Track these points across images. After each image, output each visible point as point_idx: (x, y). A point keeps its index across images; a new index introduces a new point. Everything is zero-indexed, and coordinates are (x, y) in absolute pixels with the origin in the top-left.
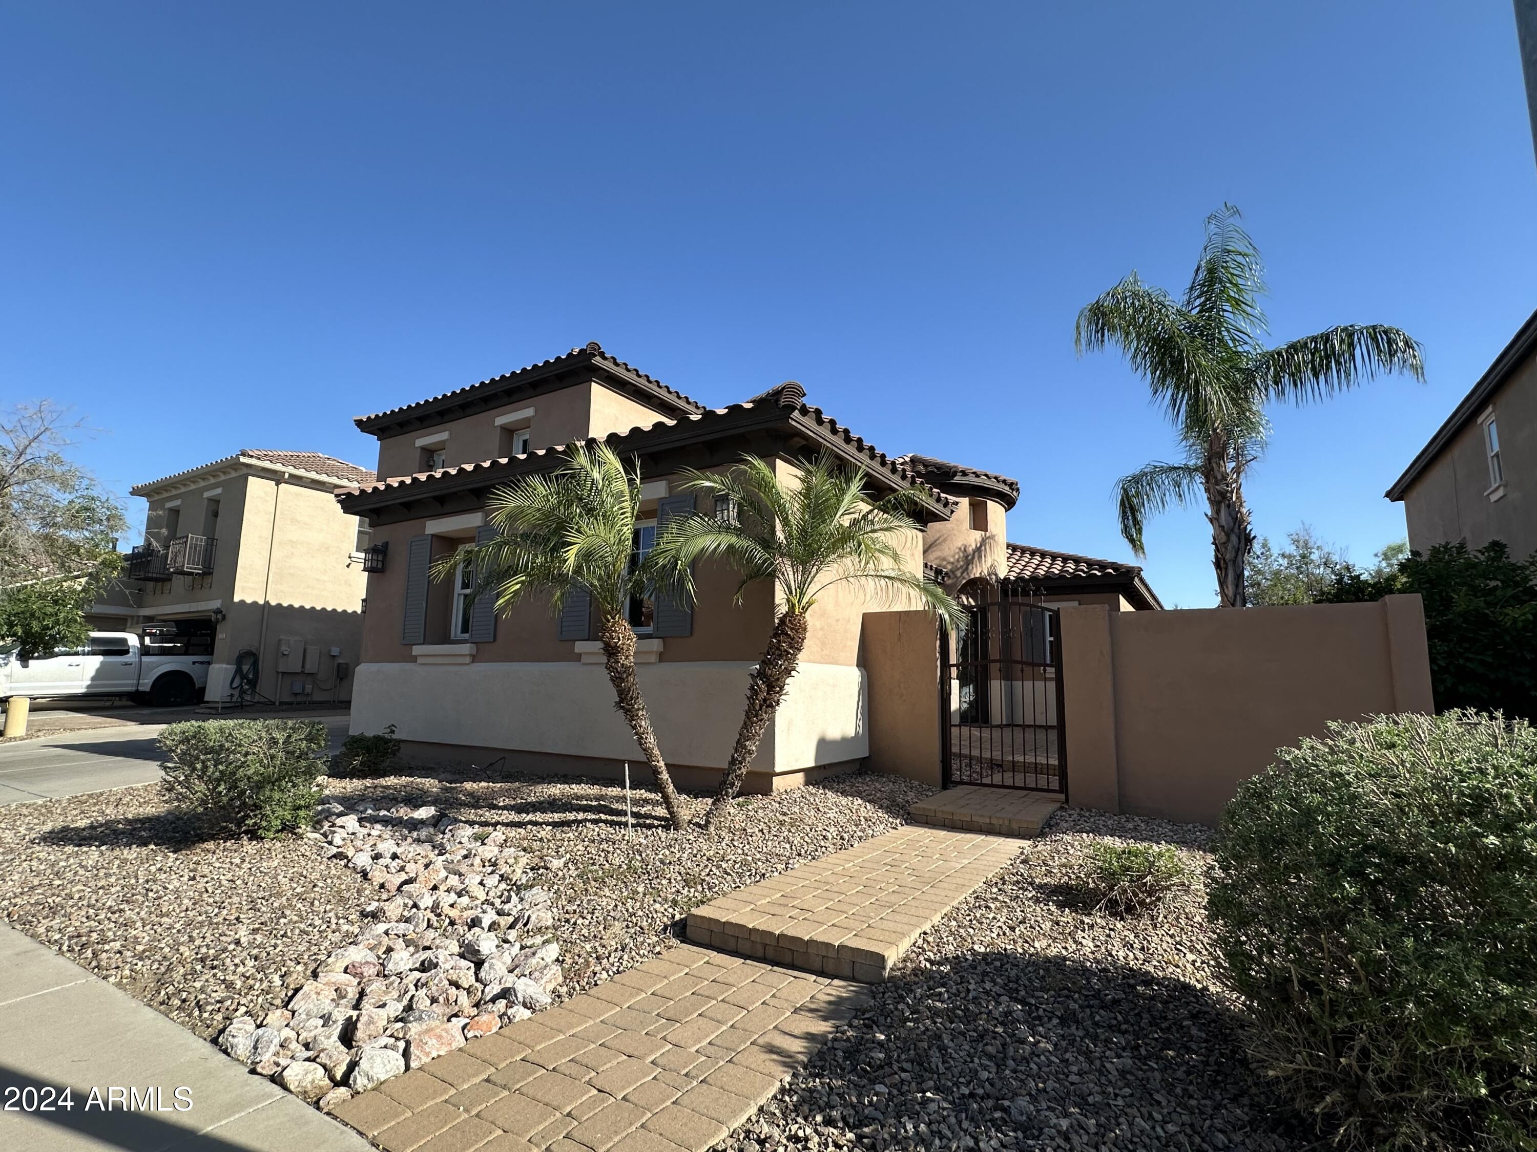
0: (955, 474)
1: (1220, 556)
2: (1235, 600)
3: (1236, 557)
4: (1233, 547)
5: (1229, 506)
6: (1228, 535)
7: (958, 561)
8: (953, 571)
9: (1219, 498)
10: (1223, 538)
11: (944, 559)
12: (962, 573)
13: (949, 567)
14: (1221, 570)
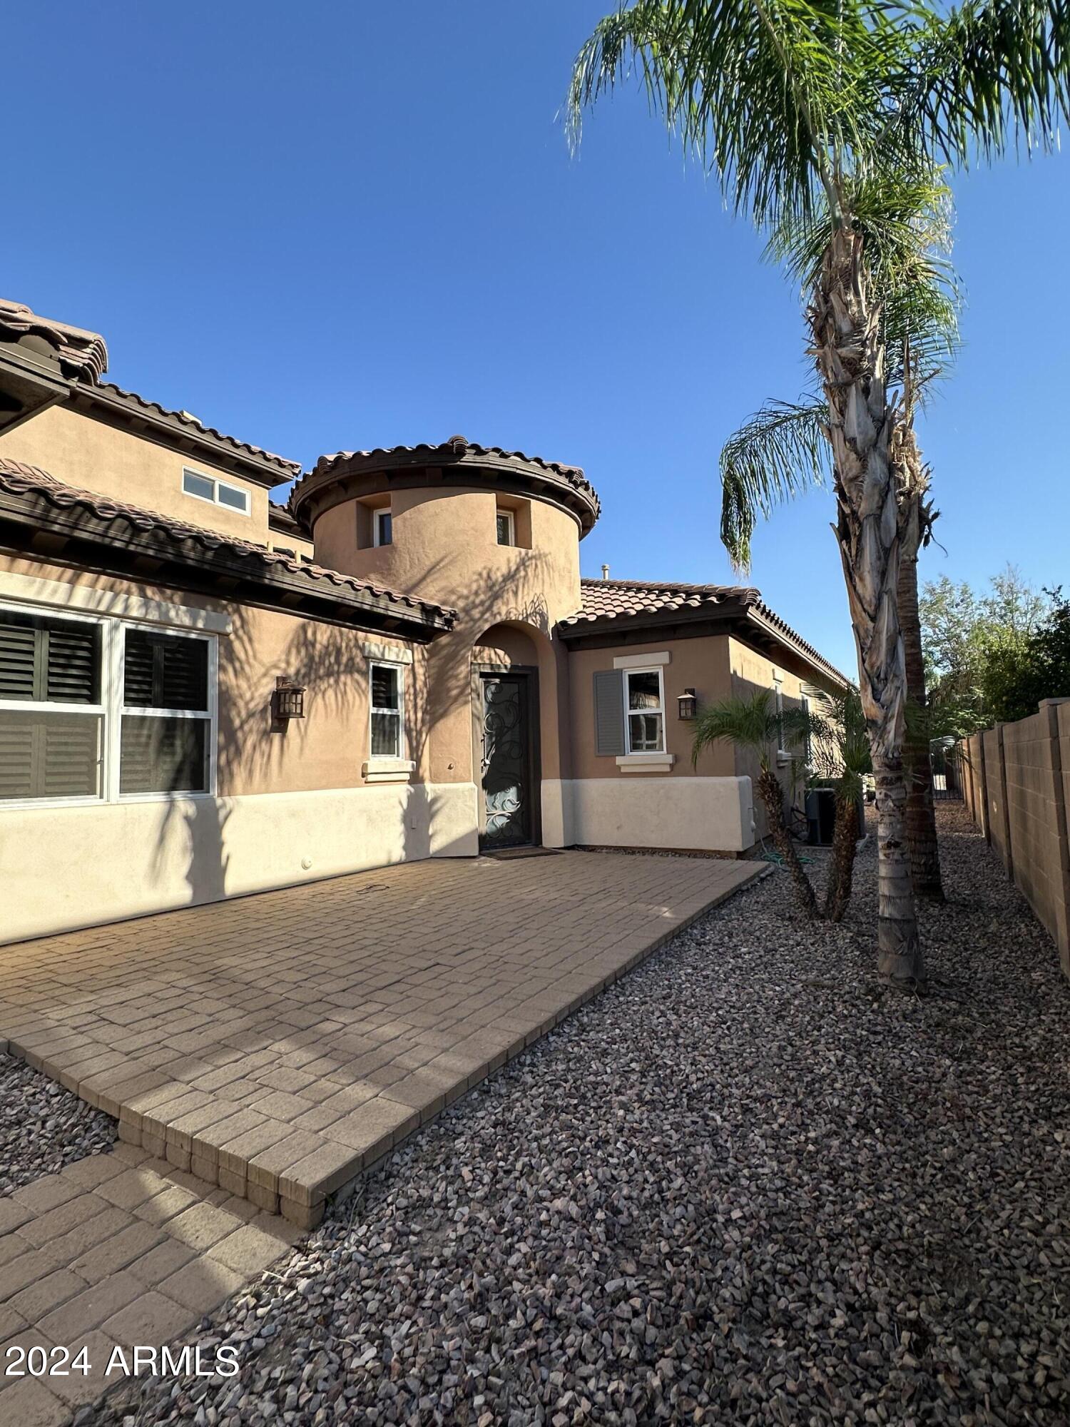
0: (461, 451)
1: (847, 510)
2: (878, 607)
3: (881, 508)
4: (875, 484)
5: (866, 391)
6: (863, 458)
7: (476, 594)
8: (466, 611)
9: (844, 375)
10: (853, 465)
11: (453, 592)
12: (483, 614)
13: (461, 604)
14: (849, 543)
